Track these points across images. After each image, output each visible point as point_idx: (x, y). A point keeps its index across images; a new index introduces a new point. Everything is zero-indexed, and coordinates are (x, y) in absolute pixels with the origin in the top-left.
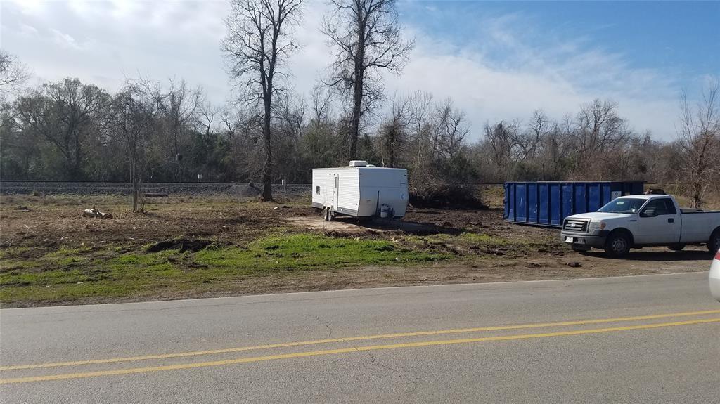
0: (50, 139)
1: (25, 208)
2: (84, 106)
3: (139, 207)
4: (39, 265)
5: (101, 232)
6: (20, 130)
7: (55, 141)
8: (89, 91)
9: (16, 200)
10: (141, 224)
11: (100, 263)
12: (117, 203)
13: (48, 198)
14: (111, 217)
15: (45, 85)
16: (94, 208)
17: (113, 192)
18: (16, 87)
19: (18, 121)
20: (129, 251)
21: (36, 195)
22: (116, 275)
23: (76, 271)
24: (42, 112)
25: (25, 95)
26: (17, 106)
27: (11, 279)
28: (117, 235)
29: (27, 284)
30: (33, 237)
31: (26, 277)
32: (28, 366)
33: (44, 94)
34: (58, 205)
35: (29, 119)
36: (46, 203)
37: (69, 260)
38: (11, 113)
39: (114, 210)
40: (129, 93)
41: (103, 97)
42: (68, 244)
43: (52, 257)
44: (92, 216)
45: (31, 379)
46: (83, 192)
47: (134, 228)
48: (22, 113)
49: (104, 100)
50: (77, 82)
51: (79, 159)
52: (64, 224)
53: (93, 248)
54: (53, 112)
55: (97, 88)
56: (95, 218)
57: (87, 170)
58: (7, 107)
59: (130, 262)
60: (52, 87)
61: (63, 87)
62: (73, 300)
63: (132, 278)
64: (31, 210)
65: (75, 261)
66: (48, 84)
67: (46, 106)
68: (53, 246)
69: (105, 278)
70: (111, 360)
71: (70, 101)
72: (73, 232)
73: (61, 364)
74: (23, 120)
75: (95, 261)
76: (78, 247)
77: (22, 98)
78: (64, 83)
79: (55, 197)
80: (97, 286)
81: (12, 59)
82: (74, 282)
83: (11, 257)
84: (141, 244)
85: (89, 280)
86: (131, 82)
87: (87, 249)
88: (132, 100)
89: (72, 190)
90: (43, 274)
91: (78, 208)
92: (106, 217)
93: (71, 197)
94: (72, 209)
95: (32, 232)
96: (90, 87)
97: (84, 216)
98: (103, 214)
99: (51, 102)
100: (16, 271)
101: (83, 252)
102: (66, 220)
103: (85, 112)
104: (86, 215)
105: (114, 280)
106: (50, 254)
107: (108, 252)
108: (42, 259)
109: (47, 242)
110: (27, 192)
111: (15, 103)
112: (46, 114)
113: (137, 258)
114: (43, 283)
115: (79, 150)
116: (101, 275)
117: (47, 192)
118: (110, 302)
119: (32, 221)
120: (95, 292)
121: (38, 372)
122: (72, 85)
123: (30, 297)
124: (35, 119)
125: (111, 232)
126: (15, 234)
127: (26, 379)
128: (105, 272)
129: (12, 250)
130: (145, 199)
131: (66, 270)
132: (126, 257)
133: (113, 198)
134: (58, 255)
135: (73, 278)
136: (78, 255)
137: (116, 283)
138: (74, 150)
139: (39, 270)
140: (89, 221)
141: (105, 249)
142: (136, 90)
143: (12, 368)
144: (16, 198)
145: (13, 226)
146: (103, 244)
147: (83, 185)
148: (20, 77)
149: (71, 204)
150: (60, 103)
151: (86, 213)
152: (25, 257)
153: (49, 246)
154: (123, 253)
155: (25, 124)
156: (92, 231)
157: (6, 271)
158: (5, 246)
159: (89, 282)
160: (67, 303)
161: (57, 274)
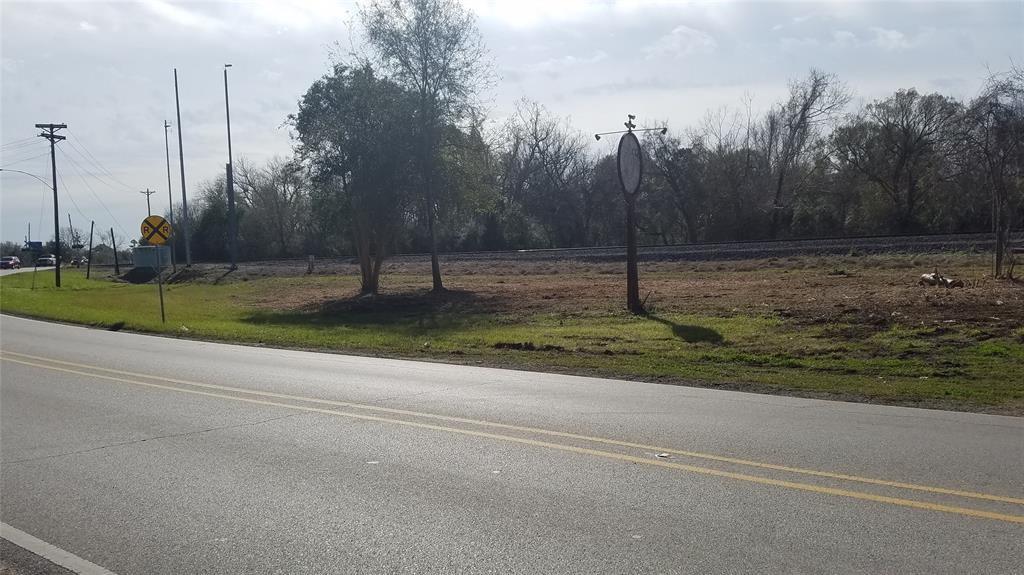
0: (874, 178)
1: (842, 273)
3: (1004, 271)
4: (866, 348)
5: (947, 307)
6: (836, 171)
7: (880, 181)
9: (828, 263)
10: (1009, 296)
11: (949, 352)
12: (967, 265)
13: (869, 258)
14: (960, 285)
15: (869, 107)
16: (936, 272)
17: (961, 247)
18: (833, 115)
19: (834, 160)
20: (992, 336)
21: (854, 255)
22: (975, 371)
23: (916, 360)
24: (863, 143)
25: (843, 124)
26: (832, 140)
27: (833, 364)
28: (973, 313)
29: (853, 372)
30: (855, 310)
31: (851, 362)
32: (872, 481)
33: (868, 119)
34: (883, 268)
35: (847, 155)
36: (867, 266)
37: (906, 344)
38: (826, 150)
39: (964, 274)
42: (903, 324)
43: (882, 338)
44: (932, 283)
45: (879, 498)
46: (917, 250)
47: (999, 302)
48: (839, 149)
49: (952, 112)
52: (895, 294)
53: (938, 330)
54: (880, 141)
55: (941, 97)
56: (937, 286)
58: (821, 143)
59: (995, 354)
60: (878, 106)
62: (917, 400)
63: (1003, 378)
64: (849, 276)
65: (913, 347)
66: (873, 104)
67: (870, 134)
68: (882, 324)
69: (960, 374)
70: (989, 497)
71: (902, 122)
72: (908, 305)
73: (915, 487)
74: (839, 158)
75: (941, 349)
76: (915, 328)
77: (840, 129)
79: (879, 257)
80: (948, 385)
81: (829, 80)
82: (915, 376)
83: (830, 335)
84: (1013, 327)
85: (936, 375)
86: (999, 78)
87: (928, 331)
89: (901, 247)
90: (871, 361)
91: (911, 272)
92: (953, 285)
93: (900, 257)
94: (903, 274)
95: (854, 304)
96: (931, 97)
97: (921, 283)
98: (949, 281)
99: (875, 128)
100: (839, 354)
101: (923, 334)
102: (896, 290)
103: (924, 134)
104: (924, 281)
105: (974, 378)
106: (879, 334)
107: (960, 337)
108: (869, 340)
109: (873, 318)
110: (844, 252)
111: (831, 136)
112: (869, 145)
113: (1008, 349)
114: (874, 373)
115: (912, 190)
116: (952, 369)
117: (868, 251)
118: (971, 411)
119: (851, 291)
120: (947, 394)
121: (886, 490)
122: (905, 99)
123: (861, 390)
124: (854, 154)
125: (962, 307)
126: (832, 305)
127: (871, 497)
128: (958, 365)
129: (830, 327)
130: (1015, 256)
131: (903, 357)
132: (989, 345)
133: (960, 256)
134: (889, 337)
135: (913, 370)
136: (916, 338)
137: (977, 383)
138: (906, 191)
139: (866, 354)
140: (929, 291)
141: (955, 332)
142: (1005, 88)
143: (853, 478)
144: (829, 259)
145: (829, 295)
146: (951, 324)
147: (918, 240)
148: (840, 101)
149: (901, 267)
150: (888, 128)
151: (924, 279)
152: (846, 336)
153: (877, 324)
154: (982, 339)
155: (842, 162)
156: (935, 305)
157: (826, 352)
158: (821, 322)
159: (937, 378)
160: (911, 404)
161: (892, 362)
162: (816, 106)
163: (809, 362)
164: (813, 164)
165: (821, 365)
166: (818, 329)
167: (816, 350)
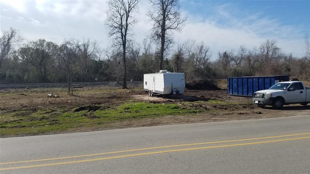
0: (34, 65)
1: (23, 94)
2: (47, 50)
3: (71, 93)
4: (29, 118)
5: (55, 104)
6: (21, 62)
7: (35, 66)
8: (49, 44)
9: (19, 91)
10: (72, 100)
11: (55, 117)
12: (61, 91)
13: (32, 90)
14: (59, 97)
15: (31, 42)
16: (52, 94)
17: (60, 86)
18: (19, 43)
19: (20, 58)
20: (67, 111)
21: (27, 89)
22: (61, 122)
23: (44, 120)
24: (29, 53)
25: (23, 46)
27: (18, 124)
28: (62, 105)
29: (24, 126)
30: (26, 106)
31: (23, 123)
32: (24, 162)
33: (31, 46)
34: (37, 93)
35: (24, 57)
36: (32, 92)
37: (41, 116)
38: (17, 54)
39: (60, 94)
40: (66, 44)
41: (55, 46)
42: (41, 109)
43: (34, 115)
44: (51, 97)
45: (26, 167)
46: (47, 87)
47: (69, 102)
48: (22, 54)
49: (55, 48)
50: (44, 41)
51: (45, 73)
52: (39, 101)
53: (52, 111)
54: (34, 53)
55: (52, 43)
56: (52, 98)
57: (49, 78)
58: (15, 52)
59: (67, 116)
60: (34, 43)
61: (38, 43)
62: (43, 133)
63: (68, 123)
64: (25, 95)
65: (44, 116)
66: (32, 42)
67: (31, 51)
68: (35, 110)
69: (57, 123)
70: (59, 158)
71: (41, 49)
72: (43, 104)
73: (38, 160)
74: (22, 57)
75: (52, 116)
76: (45, 110)
77: (21, 48)
78: (39, 41)
79: (36, 89)
80: (53, 127)
81: (17, 32)
82: (44, 125)
83: (17, 115)
84: (72, 108)
85: (50, 124)
86: (67, 40)
87: (49, 111)
88: (67, 47)
89: (42, 86)
90: (30, 122)
91: (45, 94)
92: (57, 97)
93: (42, 89)
94: (43, 94)
95: (26, 105)
96: (49, 42)
97: (48, 97)
98: (56, 96)
99: (33, 49)
100: (20, 121)
101: (47, 112)
102: (40, 99)
103: (48, 53)
104: (48, 96)
105: (61, 124)
106: (34, 113)
107: (58, 112)
108: (30, 116)
109: (32, 108)
110: (25, 87)
111: (19, 50)
112: (32, 54)
113: (70, 115)
114: (31, 126)
115: (45, 69)
116: (55, 122)
117: (32, 87)
118: (59, 133)
119: (26, 100)
120: (52, 129)
121: (28, 164)
122: (42, 42)
123: (25, 132)
124: (27, 57)
125: (59, 103)
126: (19, 105)
127: (23, 167)
128: (56, 121)
129: (18, 112)
130: (73, 89)
131: (40, 120)
132: (66, 114)
133: (60, 89)
134: (37, 114)
135: (43, 124)
136: (45, 114)
137: (61, 125)
138: (43, 69)
139: (28, 120)
140: (50, 99)
141: (56, 111)
142: (68, 43)
143: (18, 162)
144: (19, 90)
145: (18, 102)
146: (56, 109)
147: (47, 84)
148: (21, 39)
149: (42, 92)
150: (37, 50)
152: (23, 115)
153: (33, 110)
154: (64, 112)
155: (23, 59)
156: (51, 103)
157: (15, 121)
158: (15, 111)
159: (50, 125)
160: (41, 134)
161: (37, 122)
162: (12, 40)
163: (9, 125)
164: (13, 58)
165: (13, 125)
166: (13, 114)
167: (12, 121)
